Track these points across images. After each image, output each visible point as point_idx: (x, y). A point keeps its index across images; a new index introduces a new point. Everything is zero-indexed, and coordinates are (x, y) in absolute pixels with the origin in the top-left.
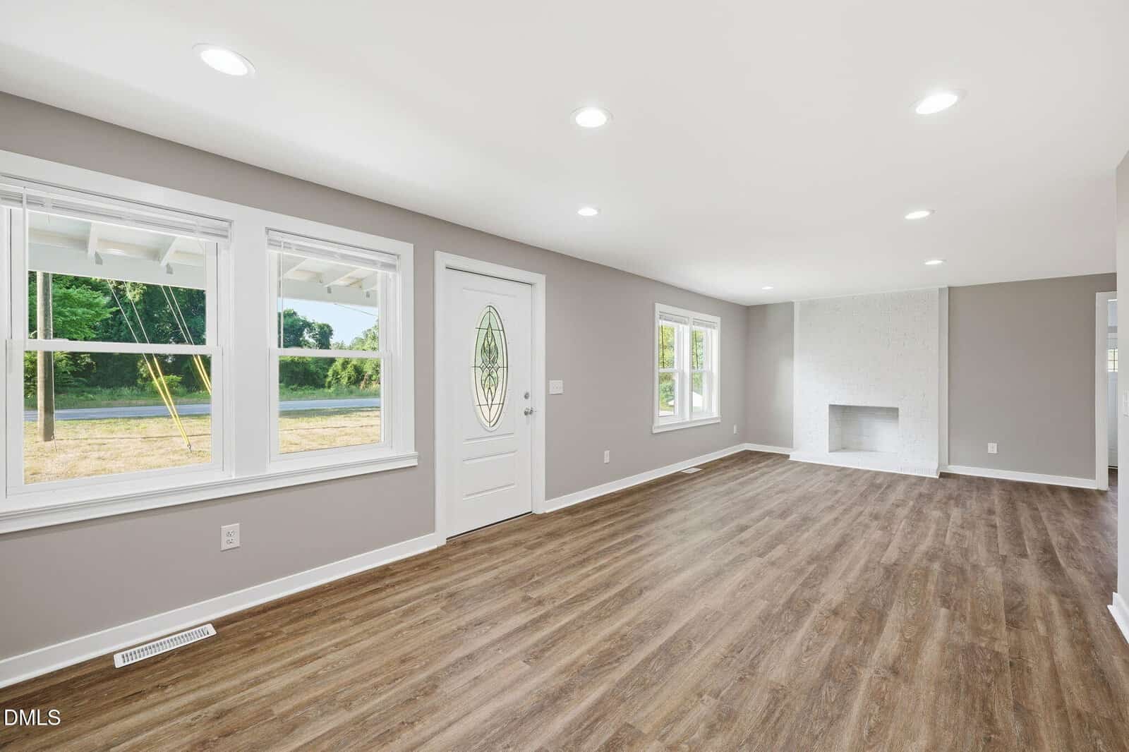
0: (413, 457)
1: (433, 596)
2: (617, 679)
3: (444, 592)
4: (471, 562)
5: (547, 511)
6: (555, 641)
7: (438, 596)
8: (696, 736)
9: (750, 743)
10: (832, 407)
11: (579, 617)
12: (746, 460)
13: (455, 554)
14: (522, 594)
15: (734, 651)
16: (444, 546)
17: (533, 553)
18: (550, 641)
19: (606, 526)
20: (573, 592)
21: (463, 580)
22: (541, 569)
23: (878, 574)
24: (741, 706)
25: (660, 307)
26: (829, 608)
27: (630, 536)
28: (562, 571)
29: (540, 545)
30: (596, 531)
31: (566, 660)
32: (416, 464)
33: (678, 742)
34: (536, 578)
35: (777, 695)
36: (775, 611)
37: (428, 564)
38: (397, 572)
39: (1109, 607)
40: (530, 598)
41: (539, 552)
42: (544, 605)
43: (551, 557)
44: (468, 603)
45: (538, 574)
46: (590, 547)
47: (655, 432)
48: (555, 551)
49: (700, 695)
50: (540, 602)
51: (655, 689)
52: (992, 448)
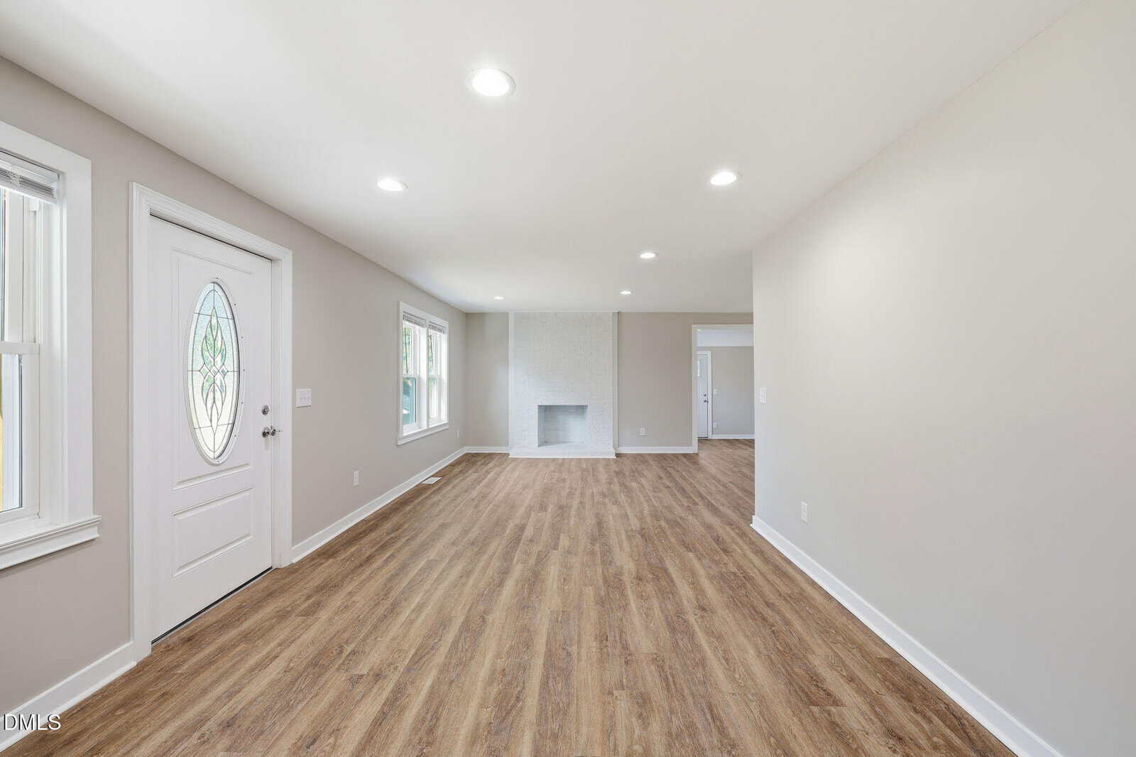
0: (89, 525)
1: (194, 740)
2: (534, 717)
3: (211, 725)
4: (224, 664)
5: (295, 560)
6: (436, 712)
7: (203, 735)
8: (637, 732)
9: (674, 713)
10: (539, 406)
11: (441, 672)
12: (474, 463)
13: (184, 662)
14: (343, 677)
15: (602, 641)
16: (151, 656)
17: (317, 619)
18: (429, 715)
19: (387, 559)
20: (410, 646)
21: (230, 695)
22: (346, 635)
23: (638, 540)
24: (644, 685)
25: (404, 307)
26: (632, 577)
27: (422, 563)
28: (375, 627)
29: (318, 606)
30: (379, 568)
31: (464, 730)
32: (96, 535)
33: (630, 747)
34: (349, 649)
35: (658, 661)
36: (603, 593)
37: (138, 696)
38: (79, 734)
39: (751, 525)
40: (362, 676)
41: (323, 615)
42: (385, 677)
43: (348, 616)
44: (268, 724)
45: (347, 643)
46: (386, 590)
47: (400, 443)
48: (346, 607)
49: (611, 693)
50: (378, 676)
51: (573, 708)
52: (643, 431)
